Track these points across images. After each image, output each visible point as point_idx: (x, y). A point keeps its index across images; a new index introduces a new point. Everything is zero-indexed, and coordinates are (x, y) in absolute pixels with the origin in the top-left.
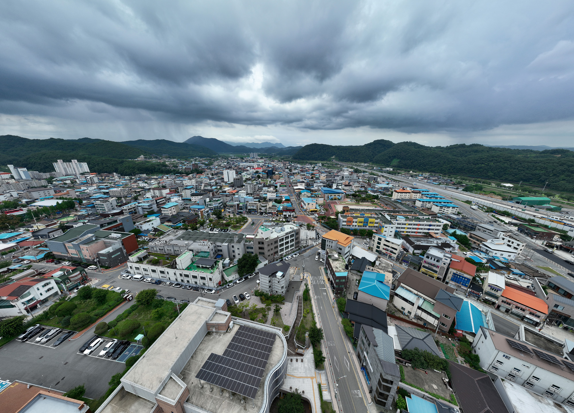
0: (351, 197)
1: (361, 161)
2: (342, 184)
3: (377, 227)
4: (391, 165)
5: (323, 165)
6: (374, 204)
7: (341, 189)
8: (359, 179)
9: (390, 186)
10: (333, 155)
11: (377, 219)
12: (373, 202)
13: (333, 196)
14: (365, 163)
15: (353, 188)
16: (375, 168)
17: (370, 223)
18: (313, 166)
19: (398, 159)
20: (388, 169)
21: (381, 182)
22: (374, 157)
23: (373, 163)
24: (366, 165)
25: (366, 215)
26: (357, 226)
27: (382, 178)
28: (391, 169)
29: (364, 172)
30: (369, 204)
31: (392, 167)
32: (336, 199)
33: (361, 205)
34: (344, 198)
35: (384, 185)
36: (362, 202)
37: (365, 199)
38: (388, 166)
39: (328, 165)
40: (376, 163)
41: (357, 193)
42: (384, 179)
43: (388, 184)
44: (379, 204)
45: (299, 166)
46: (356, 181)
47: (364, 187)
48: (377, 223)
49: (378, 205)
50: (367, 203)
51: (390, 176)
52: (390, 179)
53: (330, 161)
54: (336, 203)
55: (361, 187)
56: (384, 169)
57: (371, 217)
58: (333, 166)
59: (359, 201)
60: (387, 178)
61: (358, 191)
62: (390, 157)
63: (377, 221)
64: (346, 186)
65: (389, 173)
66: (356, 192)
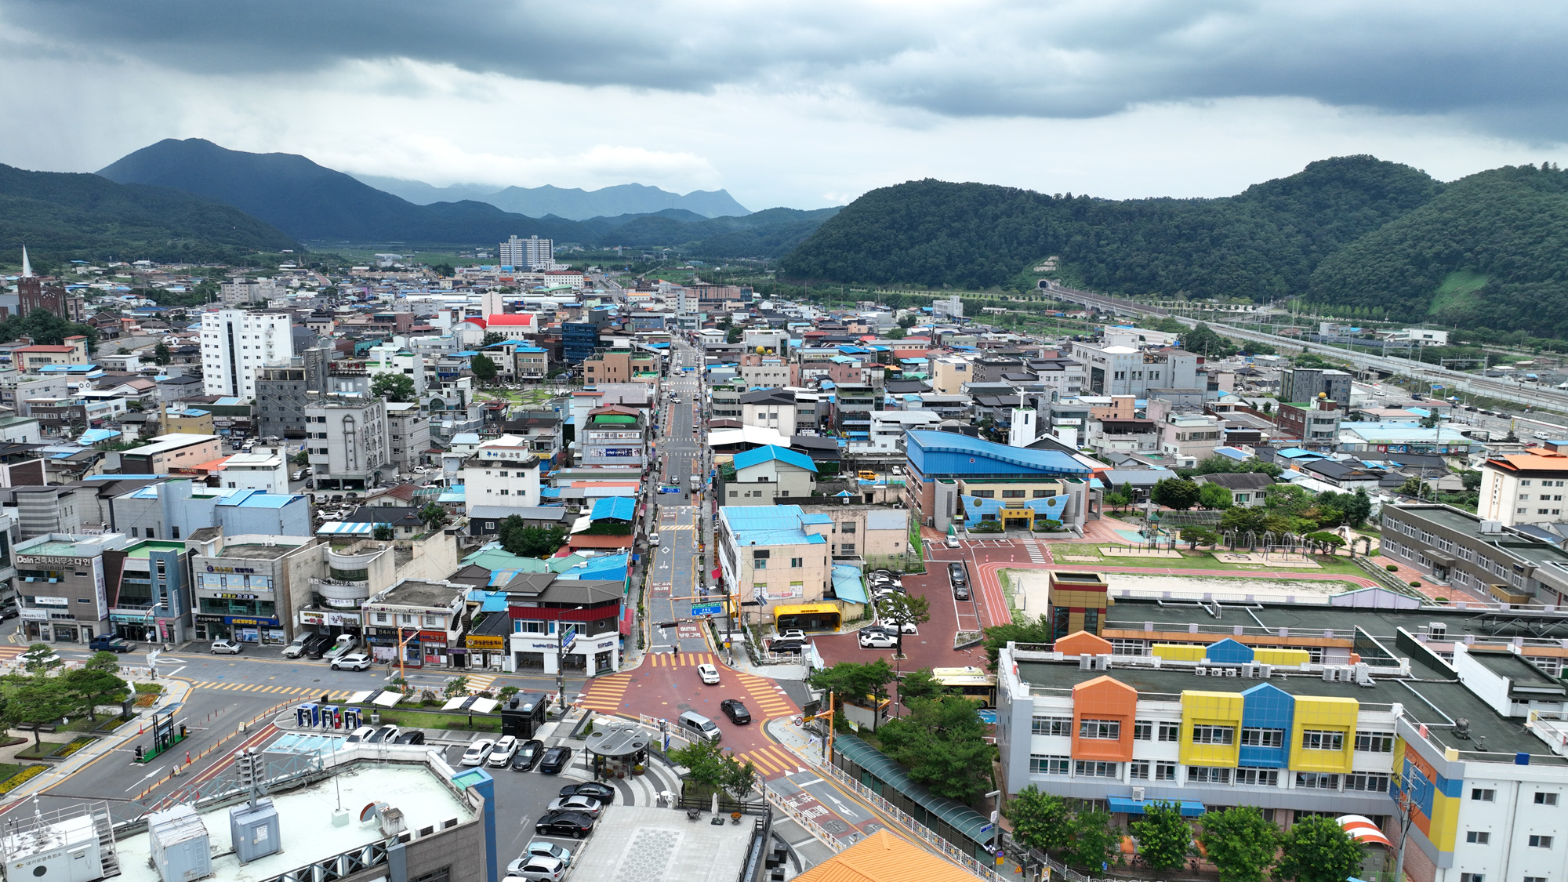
0: (1150, 507)
1: (1232, 290)
2: (1082, 415)
3: (1378, 782)
4: (1434, 311)
5: (972, 310)
6: (1336, 561)
7: (1070, 452)
8: (1213, 386)
9: (1449, 434)
10: (1044, 253)
11: (1373, 695)
12: (1326, 552)
13: (998, 499)
14: (1260, 301)
15: (1170, 444)
16: (1324, 329)
17: (1312, 739)
18: (902, 313)
19: (1477, 272)
20: (1416, 334)
21: (1380, 411)
22: (1313, 267)
23: (1312, 299)
24: (1264, 311)
25: (1266, 660)
26: (1182, 773)
27: (1379, 387)
28: (1440, 337)
29: (1251, 350)
30: (1297, 560)
31: (1443, 323)
32: (1020, 524)
33: (1230, 575)
34: (1093, 516)
35: (1404, 431)
36: (1239, 543)
37: (1261, 528)
38: (1416, 322)
39: (1009, 313)
40: (1332, 302)
41: (1199, 481)
42: (1399, 395)
43: (1429, 423)
44: (1381, 563)
45: (809, 312)
46: (1197, 400)
47: (1252, 439)
48: (1379, 743)
49: (1374, 573)
50: (1276, 559)
51: (1438, 376)
52: (1439, 394)
53: (1023, 288)
54: (1021, 555)
55: (1234, 439)
56: (1391, 336)
57: (1315, 683)
58: (1042, 319)
59: (1209, 541)
60: (1417, 389)
61: (1207, 468)
62: (1421, 263)
63: (1374, 721)
64: (1113, 427)
65: (1430, 355)
66: (1186, 475)
